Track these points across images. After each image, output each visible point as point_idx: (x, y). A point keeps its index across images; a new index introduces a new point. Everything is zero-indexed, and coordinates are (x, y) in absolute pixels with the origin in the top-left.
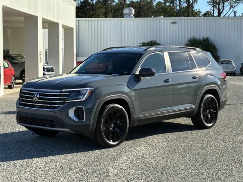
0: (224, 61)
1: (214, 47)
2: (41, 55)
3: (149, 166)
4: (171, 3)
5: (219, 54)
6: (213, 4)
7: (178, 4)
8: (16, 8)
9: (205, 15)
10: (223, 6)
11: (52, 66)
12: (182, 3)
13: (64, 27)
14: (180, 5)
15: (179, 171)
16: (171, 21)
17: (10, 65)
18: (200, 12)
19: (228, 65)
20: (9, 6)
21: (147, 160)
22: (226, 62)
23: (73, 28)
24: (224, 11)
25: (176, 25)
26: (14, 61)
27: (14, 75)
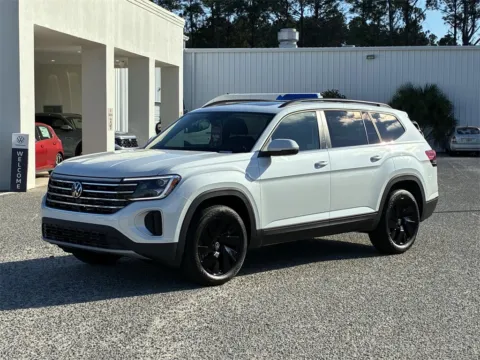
0: (465, 129)
1: (447, 102)
2: (110, 115)
3: (228, 314)
4: (374, 20)
5: (456, 117)
6: (455, 22)
7: (388, 21)
8: (62, 31)
9: (443, 42)
10: (473, 26)
11: (134, 137)
12: (395, 20)
13: (158, 64)
14: (390, 24)
15: (276, 325)
16: (366, 54)
17: (54, 134)
18: (433, 37)
19: (471, 136)
20: (47, 26)
21: (230, 304)
22: (468, 131)
23: (177, 68)
24: (475, 35)
25: (376, 61)
26: (64, 127)
27: (60, 153)
